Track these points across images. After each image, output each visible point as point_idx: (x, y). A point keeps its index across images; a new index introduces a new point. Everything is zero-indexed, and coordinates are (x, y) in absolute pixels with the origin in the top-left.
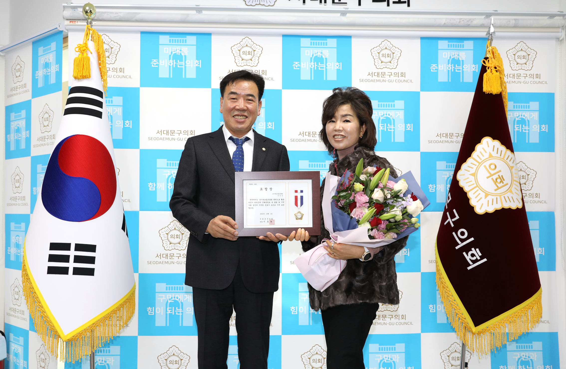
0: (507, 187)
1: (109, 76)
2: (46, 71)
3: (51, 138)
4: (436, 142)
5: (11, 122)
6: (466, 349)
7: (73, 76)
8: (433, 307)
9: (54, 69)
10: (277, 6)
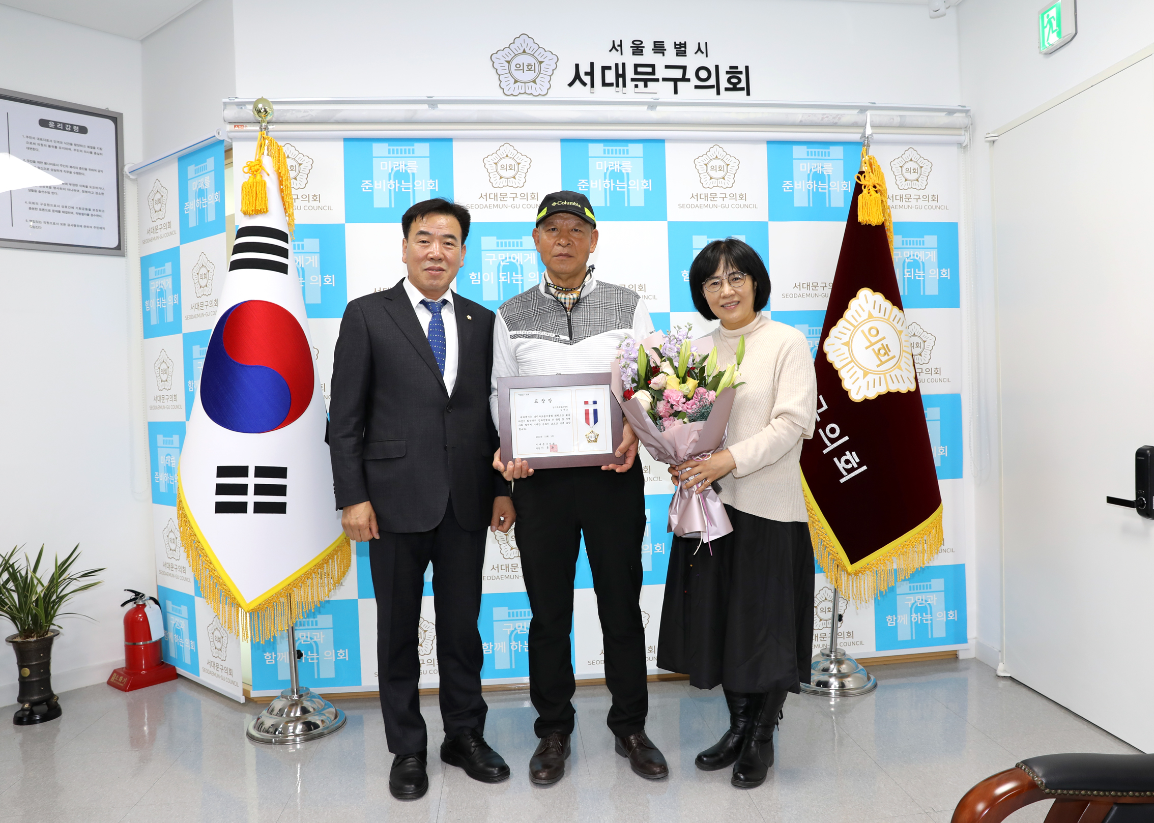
0: (895, 360)
1: (296, 207)
2: (200, 203)
3: (212, 305)
4: (794, 296)
5: (150, 282)
6: (840, 596)
7: (241, 211)
9: (212, 198)
10: (552, 96)
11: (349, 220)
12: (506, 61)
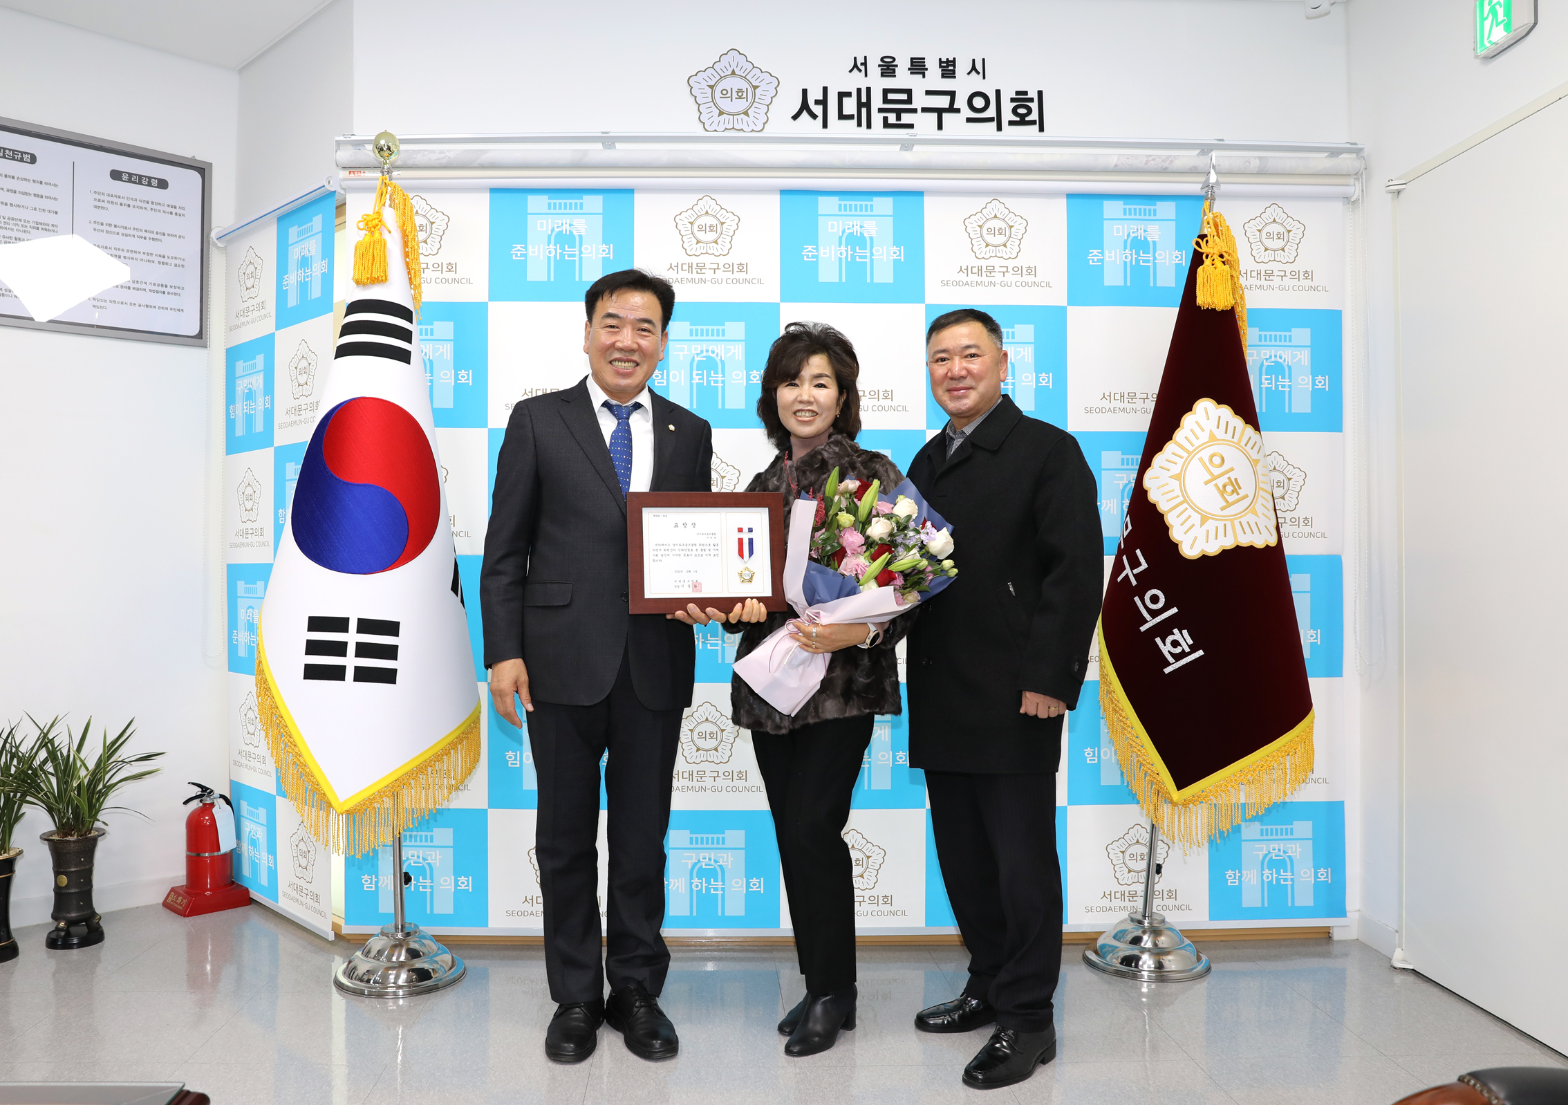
0: (1246, 502)
1: (425, 279)
2: (303, 274)
3: (312, 409)
4: (1101, 410)
5: (236, 380)
6: (1160, 838)
7: (354, 279)
8: (1094, 752)
9: (317, 268)
10: (769, 131)
11: (492, 297)
12: (708, 86)
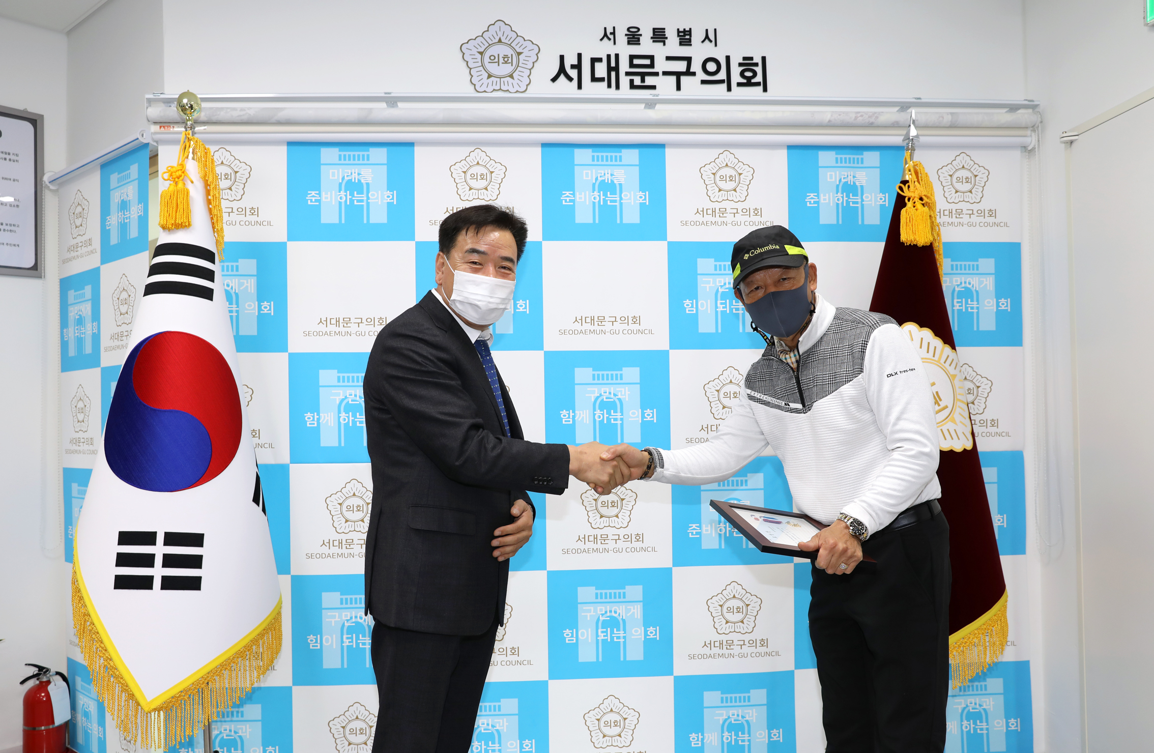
0: (947, 411)
1: (228, 223)
2: (123, 216)
5: (69, 307)
9: (135, 211)
10: (532, 92)
11: (291, 237)
12: (478, 52)
